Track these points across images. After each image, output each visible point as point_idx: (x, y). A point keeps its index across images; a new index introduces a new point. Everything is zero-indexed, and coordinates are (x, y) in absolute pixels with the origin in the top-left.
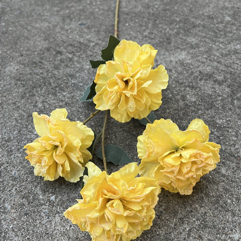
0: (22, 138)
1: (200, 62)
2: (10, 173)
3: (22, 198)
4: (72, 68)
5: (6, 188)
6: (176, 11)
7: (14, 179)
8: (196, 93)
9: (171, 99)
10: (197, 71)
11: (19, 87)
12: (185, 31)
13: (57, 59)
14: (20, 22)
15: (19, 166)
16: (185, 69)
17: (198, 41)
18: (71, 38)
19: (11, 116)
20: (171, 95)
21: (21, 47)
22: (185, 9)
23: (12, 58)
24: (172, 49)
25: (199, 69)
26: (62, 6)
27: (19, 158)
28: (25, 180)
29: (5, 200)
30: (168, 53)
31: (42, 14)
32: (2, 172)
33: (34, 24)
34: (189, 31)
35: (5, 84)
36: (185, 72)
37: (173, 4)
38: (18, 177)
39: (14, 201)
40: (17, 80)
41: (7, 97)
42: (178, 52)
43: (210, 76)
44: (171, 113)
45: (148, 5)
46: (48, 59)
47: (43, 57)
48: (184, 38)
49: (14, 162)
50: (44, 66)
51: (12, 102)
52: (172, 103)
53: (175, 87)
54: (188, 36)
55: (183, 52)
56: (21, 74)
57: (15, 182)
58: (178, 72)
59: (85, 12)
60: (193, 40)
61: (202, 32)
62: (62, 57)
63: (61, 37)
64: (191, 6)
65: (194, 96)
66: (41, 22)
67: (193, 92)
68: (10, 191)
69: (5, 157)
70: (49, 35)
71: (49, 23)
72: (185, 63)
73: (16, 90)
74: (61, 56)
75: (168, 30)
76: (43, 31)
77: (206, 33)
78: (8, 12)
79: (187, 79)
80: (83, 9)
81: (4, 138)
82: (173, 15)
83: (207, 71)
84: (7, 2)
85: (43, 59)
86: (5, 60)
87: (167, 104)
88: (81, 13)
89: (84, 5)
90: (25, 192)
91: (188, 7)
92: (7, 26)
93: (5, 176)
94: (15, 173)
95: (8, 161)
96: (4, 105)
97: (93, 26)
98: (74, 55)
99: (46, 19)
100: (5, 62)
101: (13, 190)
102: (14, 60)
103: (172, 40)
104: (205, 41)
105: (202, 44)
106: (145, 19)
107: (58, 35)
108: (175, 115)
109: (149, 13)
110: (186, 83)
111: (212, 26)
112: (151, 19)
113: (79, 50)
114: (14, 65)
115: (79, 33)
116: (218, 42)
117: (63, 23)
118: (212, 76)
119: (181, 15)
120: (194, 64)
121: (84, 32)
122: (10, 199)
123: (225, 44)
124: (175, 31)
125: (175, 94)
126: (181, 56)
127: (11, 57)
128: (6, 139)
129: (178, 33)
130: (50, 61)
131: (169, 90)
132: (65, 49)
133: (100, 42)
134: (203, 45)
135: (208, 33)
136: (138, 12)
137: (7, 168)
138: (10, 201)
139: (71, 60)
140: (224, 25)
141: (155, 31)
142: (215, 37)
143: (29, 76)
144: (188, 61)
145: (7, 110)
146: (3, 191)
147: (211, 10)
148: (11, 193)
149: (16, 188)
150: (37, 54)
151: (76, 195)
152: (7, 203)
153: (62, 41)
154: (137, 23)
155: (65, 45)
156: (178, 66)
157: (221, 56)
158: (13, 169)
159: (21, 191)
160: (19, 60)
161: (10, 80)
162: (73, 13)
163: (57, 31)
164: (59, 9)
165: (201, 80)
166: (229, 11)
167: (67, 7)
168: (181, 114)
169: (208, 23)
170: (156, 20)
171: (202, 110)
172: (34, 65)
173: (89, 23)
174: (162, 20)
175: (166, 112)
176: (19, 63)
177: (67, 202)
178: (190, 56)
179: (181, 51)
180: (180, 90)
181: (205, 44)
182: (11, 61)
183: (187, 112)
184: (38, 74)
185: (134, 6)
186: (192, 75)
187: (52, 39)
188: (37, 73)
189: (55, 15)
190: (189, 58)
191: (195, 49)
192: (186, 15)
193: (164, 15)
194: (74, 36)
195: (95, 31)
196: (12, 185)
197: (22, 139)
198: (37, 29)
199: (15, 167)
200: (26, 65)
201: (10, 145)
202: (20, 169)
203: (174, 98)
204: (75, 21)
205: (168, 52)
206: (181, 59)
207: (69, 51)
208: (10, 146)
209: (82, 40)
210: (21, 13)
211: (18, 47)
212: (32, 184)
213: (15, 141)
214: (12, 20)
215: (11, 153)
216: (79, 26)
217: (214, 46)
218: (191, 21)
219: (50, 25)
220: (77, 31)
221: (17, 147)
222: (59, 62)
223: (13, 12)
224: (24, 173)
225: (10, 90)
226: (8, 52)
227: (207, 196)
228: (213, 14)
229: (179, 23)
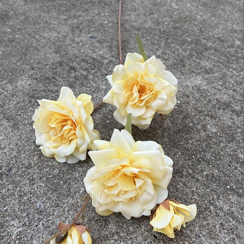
0: (43, 165)
1: (216, 89)
2: (35, 205)
3: (51, 234)
4: (88, 87)
5: (32, 222)
6: (186, 30)
7: (40, 212)
8: (216, 123)
9: (192, 129)
10: (214, 99)
11: (34, 105)
12: (198, 53)
13: (71, 75)
14: (26, 30)
15: (43, 198)
16: (203, 95)
17: (211, 65)
18: (83, 53)
19: (29, 139)
20: (191, 124)
21: (31, 59)
22: (195, 28)
23: (22, 71)
24: (187, 73)
25: (216, 97)
26: (69, 14)
27: (42, 188)
28: (51, 214)
29: (32, 237)
30: (183, 77)
31: (49, 21)
32: (26, 204)
33: (41, 33)
34: (202, 54)
35: (18, 101)
36: (203, 99)
37: (183, 22)
38: (43, 210)
39: (42, 238)
40: (30, 97)
41: (22, 116)
42: (193, 76)
43: (227, 105)
44: (194, 144)
45: (158, 20)
46: (62, 75)
47: (55, 72)
48: (198, 61)
49: (38, 192)
50: (58, 83)
51: (29, 123)
52: (194, 133)
53: (194, 116)
54: (201, 59)
55: (198, 76)
56: (34, 90)
57: (42, 216)
58: (195, 99)
59: (94, 23)
60: (206, 64)
61: (215, 56)
62: (76, 74)
63: (72, 51)
64: (201, 26)
65: (214, 126)
66: (49, 32)
67: (213, 122)
68: (36, 226)
69: (28, 186)
70: (59, 47)
71: (58, 33)
72: (202, 89)
73: (30, 109)
74: (75, 72)
75: (180, 51)
76: (52, 42)
77: (219, 58)
78: (12, 15)
79: (206, 108)
80: (92, 20)
81: (24, 164)
82: (184, 34)
83: (224, 100)
84: (10, 5)
85: (56, 75)
86: (15, 73)
87: (188, 133)
88: (90, 24)
89: (92, 15)
90: (53, 228)
91: (197, 26)
92: (13, 33)
93: (30, 208)
94: (40, 205)
95: (31, 190)
96: (20, 125)
97: (104, 41)
98: (89, 72)
99: (54, 28)
100: (15, 75)
101: (40, 225)
102: (25, 73)
103: (186, 63)
104: (218, 66)
105: (216, 69)
106: (157, 37)
107: (69, 47)
108: (198, 147)
109: (159, 30)
110: (205, 111)
111: (224, 50)
112: (163, 36)
113: (92, 67)
114: (26, 79)
115: (90, 47)
116: (231, 68)
117: (73, 34)
118: (230, 105)
119: (191, 35)
120: (210, 91)
121: (96, 47)
122: (38, 236)
123: (239, 70)
124: (188, 52)
125: (195, 123)
126: (196, 81)
127: (21, 69)
128: (27, 165)
129: (191, 56)
130: (64, 78)
131: (189, 118)
132: (79, 64)
133: (114, 59)
134: (218, 71)
135: (220, 57)
136: (149, 28)
137: (31, 199)
138: (38, 238)
139: (86, 77)
140: (235, 49)
141: (168, 51)
142: (228, 63)
143: (43, 93)
144: (204, 87)
145: (24, 131)
146: (29, 226)
147: (221, 32)
148: (38, 229)
149: (43, 223)
150: (49, 68)
151: (107, 233)
152: (35, 240)
153: (74, 55)
154: (149, 41)
155: (78, 60)
156: (195, 93)
157: (235, 84)
158: (38, 200)
159: (49, 227)
160: (30, 74)
161: (23, 96)
162: (81, 23)
163: (68, 43)
164: (66, 17)
165: (219, 109)
166: (238, 35)
167: (75, 17)
168: (204, 146)
169: (219, 47)
170: (167, 39)
171: (224, 143)
172: (48, 81)
173: (100, 36)
174: (174, 39)
175: (189, 143)
176: (31, 77)
177: (99, 241)
178: (206, 81)
179: (196, 76)
180: (200, 119)
181: (219, 69)
182: (22, 75)
183: (209, 144)
184: (52, 92)
185: (144, 20)
186: (210, 103)
187: (63, 52)
188: (51, 90)
189: (63, 24)
190: (204, 84)
191: (209, 74)
192: (197, 36)
193: (175, 33)
194: (86, 50)
195: (107, 46)
196: (38, 219)
197: (43, 167)
198: (45, 39)
199: (39, 198)
200: (39, 80)
201: (31, 172)
202: (44, 201)
203: (195, 127)
204: (85, 33)
205: (183, 75)
206: (197, 84)
207: (83, 68)
208: (31, 174)
209: (94, 56)
210: (26, 18)
211: (28, 59)
212: (59, 219)
213: (36, 168)
214: (18, 27)
215: (33, 182)
216: (90, 39)
217: (227, 72)
218: (202, 43)
219: (59, 35)
220: (88, 45)
221: (39, 175)
222: (74, 79)
223: (17, 17)
224: (50, 205)
225: (24, 108)
226: (18, 64)
227: (238, 238)
228: (223, 36)
229: (191, 44)
